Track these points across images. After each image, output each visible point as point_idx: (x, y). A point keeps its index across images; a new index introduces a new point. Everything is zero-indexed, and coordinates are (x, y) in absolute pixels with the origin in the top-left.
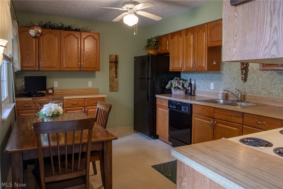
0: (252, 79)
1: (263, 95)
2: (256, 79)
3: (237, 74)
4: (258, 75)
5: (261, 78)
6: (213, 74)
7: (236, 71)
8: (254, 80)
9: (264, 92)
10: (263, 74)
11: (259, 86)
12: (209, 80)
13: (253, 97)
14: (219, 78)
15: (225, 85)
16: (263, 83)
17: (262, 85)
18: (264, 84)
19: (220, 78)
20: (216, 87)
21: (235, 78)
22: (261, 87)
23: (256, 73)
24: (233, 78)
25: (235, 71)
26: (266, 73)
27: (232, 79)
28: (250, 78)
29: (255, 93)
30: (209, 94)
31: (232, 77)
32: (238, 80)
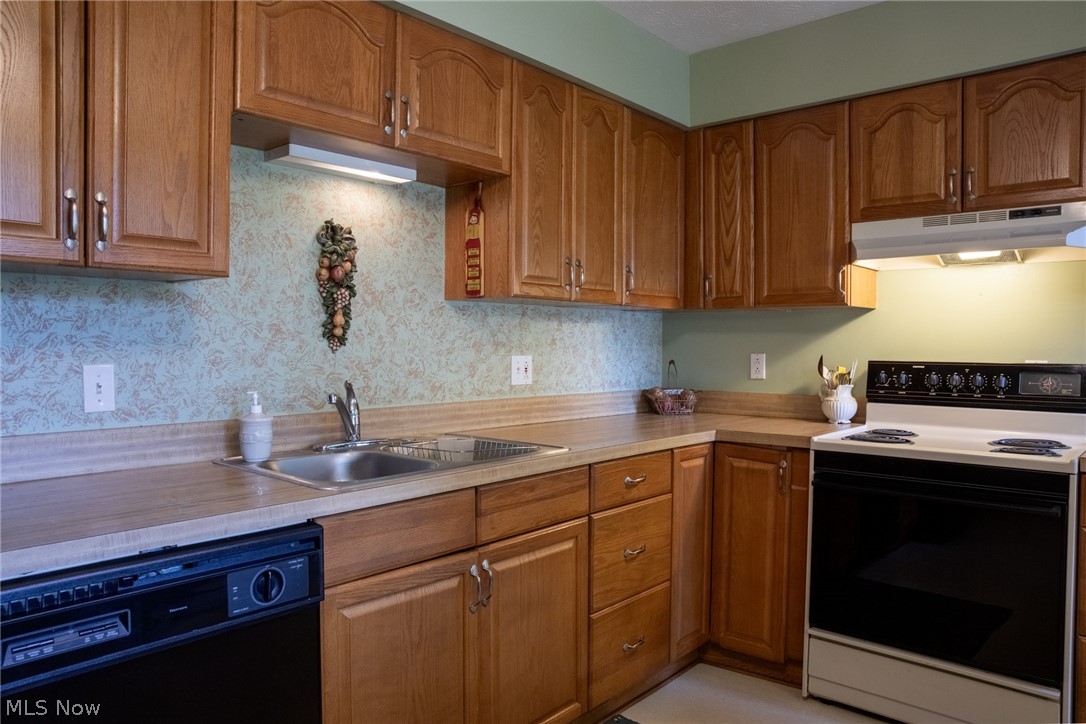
0: (368, 331)
1: (412, 399)
2: (384, 334)
3: (290, 306)
4: (392, 317)
5: (402, 327)
6: (108, 298)
7: (290, 292)
8: (376, 336)
9: (416, 388)
10: (410, 312)
11: (399, 363)
12: (66, 349)
13: (385, 414)
14: (165, 327)
15: (214, 374)
16: (413, 351)
17: (409, 359)
18: (417, 352)
19: (174, 326)
20: (136, 393)
21: (284, 329)
22: (407, 367)
23: (383, 304)
24: (271, 327)
25: (283, 292)
26: (420, 309)
27: (261, 335)
28: (360, 330)
29: (383, 394)
30: (79, 452)
31: (260, 325)
32: (302, 341)
